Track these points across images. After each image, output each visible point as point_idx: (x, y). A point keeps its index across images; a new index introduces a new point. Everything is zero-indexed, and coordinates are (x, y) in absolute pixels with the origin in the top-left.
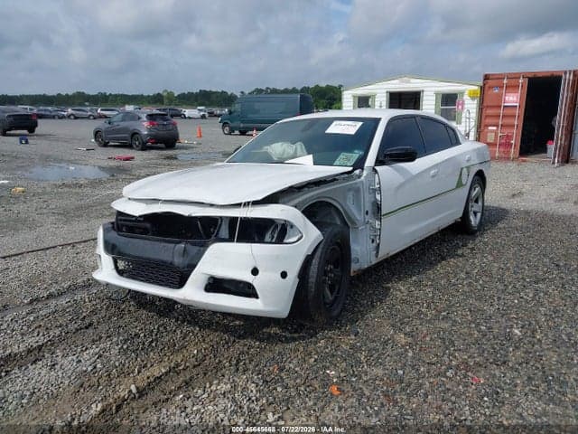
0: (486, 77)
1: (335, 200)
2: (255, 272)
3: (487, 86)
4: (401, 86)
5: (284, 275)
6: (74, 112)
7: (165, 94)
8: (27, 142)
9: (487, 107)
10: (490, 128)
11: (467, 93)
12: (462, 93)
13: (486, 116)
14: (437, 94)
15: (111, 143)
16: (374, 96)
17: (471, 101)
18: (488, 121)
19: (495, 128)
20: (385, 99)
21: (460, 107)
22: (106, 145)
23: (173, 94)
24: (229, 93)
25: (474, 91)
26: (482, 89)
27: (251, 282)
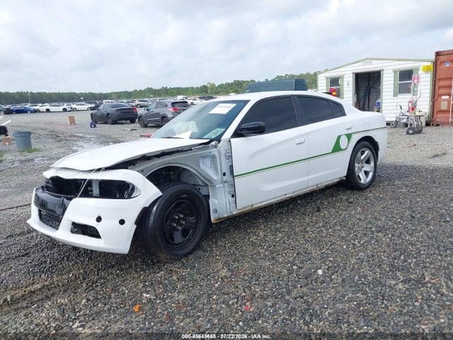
0: (438, 54)
1: (187, 166)
2: (99, 219)
3: (439, 61)
4: (366, 67)
5: (122, 222)
6: (140, 103)
7: (209, 86)
8: (95, 126)
9: (440, 79)
10: (443, 97)
11: (421, 68)
12: (417, 69)
13: (439, 87)
14: (395, 72)
15: (149, 125)
16: (342, 77)
17: (425, 75)
18: (442, 91)
19: (447, 97)
20: (351, 79)
21: (416, 81)
22: (146, 126)
23: (214, 85)
24: (257, 81)
25: (428, 67)
26: (435, 64)
27: (94, 226)
